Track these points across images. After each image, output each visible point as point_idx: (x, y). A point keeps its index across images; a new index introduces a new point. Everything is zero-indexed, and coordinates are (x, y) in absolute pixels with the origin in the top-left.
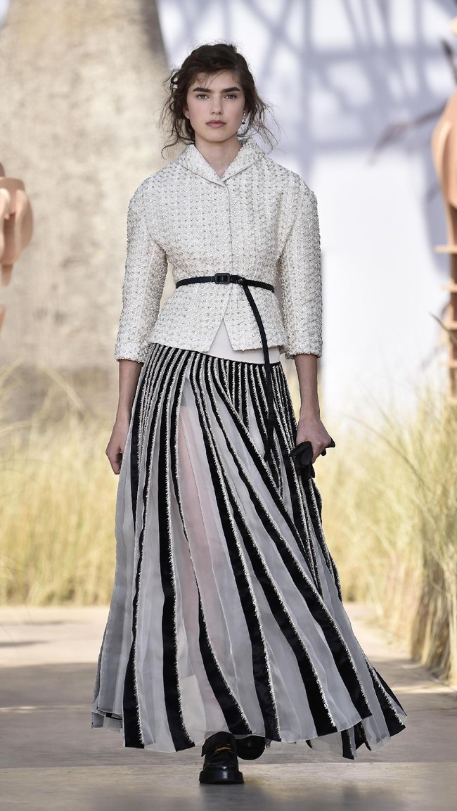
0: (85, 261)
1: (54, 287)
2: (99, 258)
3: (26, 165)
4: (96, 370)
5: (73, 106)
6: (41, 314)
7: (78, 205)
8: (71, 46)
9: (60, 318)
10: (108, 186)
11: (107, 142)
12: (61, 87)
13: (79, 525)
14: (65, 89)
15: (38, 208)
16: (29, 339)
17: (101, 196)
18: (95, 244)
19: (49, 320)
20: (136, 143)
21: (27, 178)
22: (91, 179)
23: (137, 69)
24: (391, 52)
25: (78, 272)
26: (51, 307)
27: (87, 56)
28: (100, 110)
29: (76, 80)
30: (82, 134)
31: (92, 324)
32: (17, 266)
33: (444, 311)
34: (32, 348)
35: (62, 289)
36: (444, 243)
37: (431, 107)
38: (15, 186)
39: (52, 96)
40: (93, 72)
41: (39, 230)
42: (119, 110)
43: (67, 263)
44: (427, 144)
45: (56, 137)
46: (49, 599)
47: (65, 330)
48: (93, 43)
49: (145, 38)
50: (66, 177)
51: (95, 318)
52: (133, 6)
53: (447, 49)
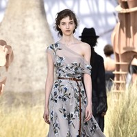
0: (26, 66)
1: (18, 72)
2: (29, 65)
3: (11, 42)
4: (29, 92)
5: (23, 28)
6: (15, 79)
7: (24, 52)
8: (23, 13)
9: (20, 80)
10: (32, 47)
11: (31, 37)
14: (21, 24)
15: (15, 53)
16: (12, 85)
17: (30, 50)
18: (29, 62)
19: (17, 80)
20: (39, 37)
21: (12, 45)
22: (27, 46)
23: (39, 19)
24: (99, 15)
25: (24, 68)
26: (18, 77)
27: (26, 16)
28: (30, 29)
29: (24, 22)
30: (25, 35)
31: (28, 81)
32: (10, 67)
34: (13, 87)
35: (20, 73)
37: (111, 28)
38: (9, 47)
39: (18, 26)
40: (28, 20)
41: (15, 58)
42: (34, 29)
43: (22, 66)
44: (110, 37)
45: (19, 36)
47: (21, 83)
48: (28, 12)
49: (40, 11)
50: (21, 45)
51: (28, 80)
52: (38, 3)
53: (115, 14)
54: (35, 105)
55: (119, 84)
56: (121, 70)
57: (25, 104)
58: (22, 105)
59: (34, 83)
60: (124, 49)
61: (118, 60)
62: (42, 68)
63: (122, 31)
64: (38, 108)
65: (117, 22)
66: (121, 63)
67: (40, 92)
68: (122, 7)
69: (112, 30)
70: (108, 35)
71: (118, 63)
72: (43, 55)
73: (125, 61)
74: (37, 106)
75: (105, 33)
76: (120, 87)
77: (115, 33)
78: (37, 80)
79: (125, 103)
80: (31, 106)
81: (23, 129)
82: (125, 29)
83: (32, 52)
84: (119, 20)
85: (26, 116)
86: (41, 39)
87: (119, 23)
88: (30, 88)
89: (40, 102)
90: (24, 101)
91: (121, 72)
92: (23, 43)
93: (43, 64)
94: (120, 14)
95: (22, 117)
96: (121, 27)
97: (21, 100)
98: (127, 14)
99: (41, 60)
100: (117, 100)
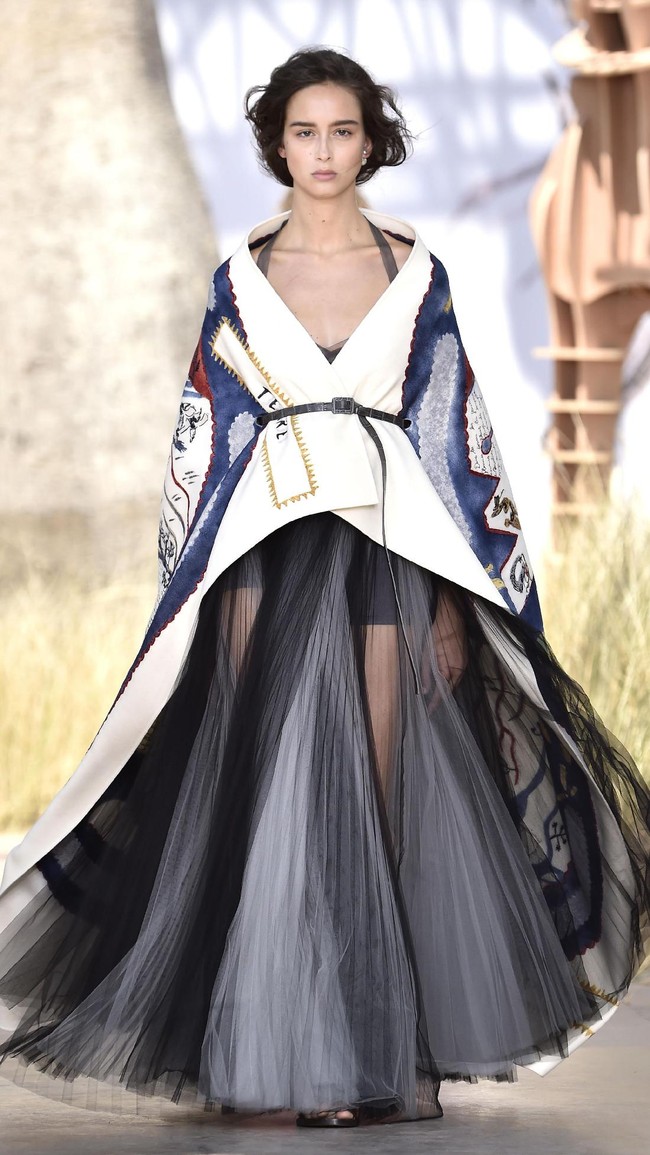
0: (56, 364)
1: (14, 401)
2: (76, 361)
4: (71, 513)
5: (43, 153)
7: (47, 288)
8: (40, 72)
9: (22, 442)
10: (90, 262)
11: (87, 203)
12: (26, 127)
13: (45, 725)
14: (31, 130)
17: (78, 276)
18: (71, 342)
19: (8, 445)
20: (128, 204)
22: (65, 253)
23: (130, 103)
25: (48, 379)
26: (10, 426)
27: (60, 87)
29: (46, 118)
30: (53, 191)
31: (67, 450)
33: (546, 436)
35: (25, 403)
36: (544, 343)
39: (13, 140)
40: (69, 108)
42: (105, 158)
43: (33, 367)
44: (522, 211)
45: (17, 196)
47: (30, 457)
48: (69, 68)
49: (139, 62)
50: (32, 251)
51: (71, 442)
52: (125, 17)
53: (552, 84)
54: (105, 583)
55: (571, 469)
56: (582, 392)
57: (53, 574)
58: (35, 583)
59: (100, 460)
60: (602, 275)
61: (569, 336)
62: (146, 379)
63: (589, 174)
64: (125, 600)
65: (564, 126)
66: (584, 351)
67: (133, 510)
68: (590, 39)
69: (535, 169)
70: (513, 195)
71: (568, 354)
72: (153, 306)
73: (606, 344)
74: (114, 591)
75: (498, 185)
76: (579, 489)
77: (552, 188)
78: (118, 445)
79: (602, 575)
80: (86, 591)
81: (38, 715)
82: (606, 163)
83: (91, 287)
84: (572, 116)
85: (57, 643)
86: (142, 216)
87: (575, 134)
88: (80, 487)
89: (136, 567)
90: (44, 561)
91: (582, 404)
92: (41, 236)
93: (153, 355)
94: (583, 84)
95: (32, 646)
96: (588, 151)
97: (29, 553)
98: (621, 82)
99: (141, 330)
100: (558, 560)
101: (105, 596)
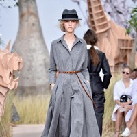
0: (31, 69)
1: (26, 74)
2: (33, 69)
4: (33, 87)
5: (29, 45)
6: (24, 78)
7: (30, 61)
8: (28, 35)
9: (28, 79)
10: (35, 57)
11: (34, 51)
14: (27, 42)
17: (33, 59)
18: (33, 67)
19: (26, 79)
22: (32, 56)
23: (39, 39)
25: (30, 71)
26: (26, 77)
27: (31, 37)
28: (33, 46)
29: (29, 41)
30: (30, 49)
31: (33, 80)
35: (28, 74)
39: (26, 44)
40: (32, 40)
42: (36, 45)
45: (26, 50)
46: (27, 123)
48: (32, 35)
51: (33, 78)
57: (32, 94)
59: (37, 80)
62: (42, 71)
64: (40, 97)
72: (42, 62)
78: (39, 79)
80: (36, 95)
83: (35, 60)
86: (40, 52)
88: (35, 83)
89: (41, 93)
90: (30, 92)
92: (29, 55)
93: (42, 68)
99: (41, 65)
101: (38, 96)
